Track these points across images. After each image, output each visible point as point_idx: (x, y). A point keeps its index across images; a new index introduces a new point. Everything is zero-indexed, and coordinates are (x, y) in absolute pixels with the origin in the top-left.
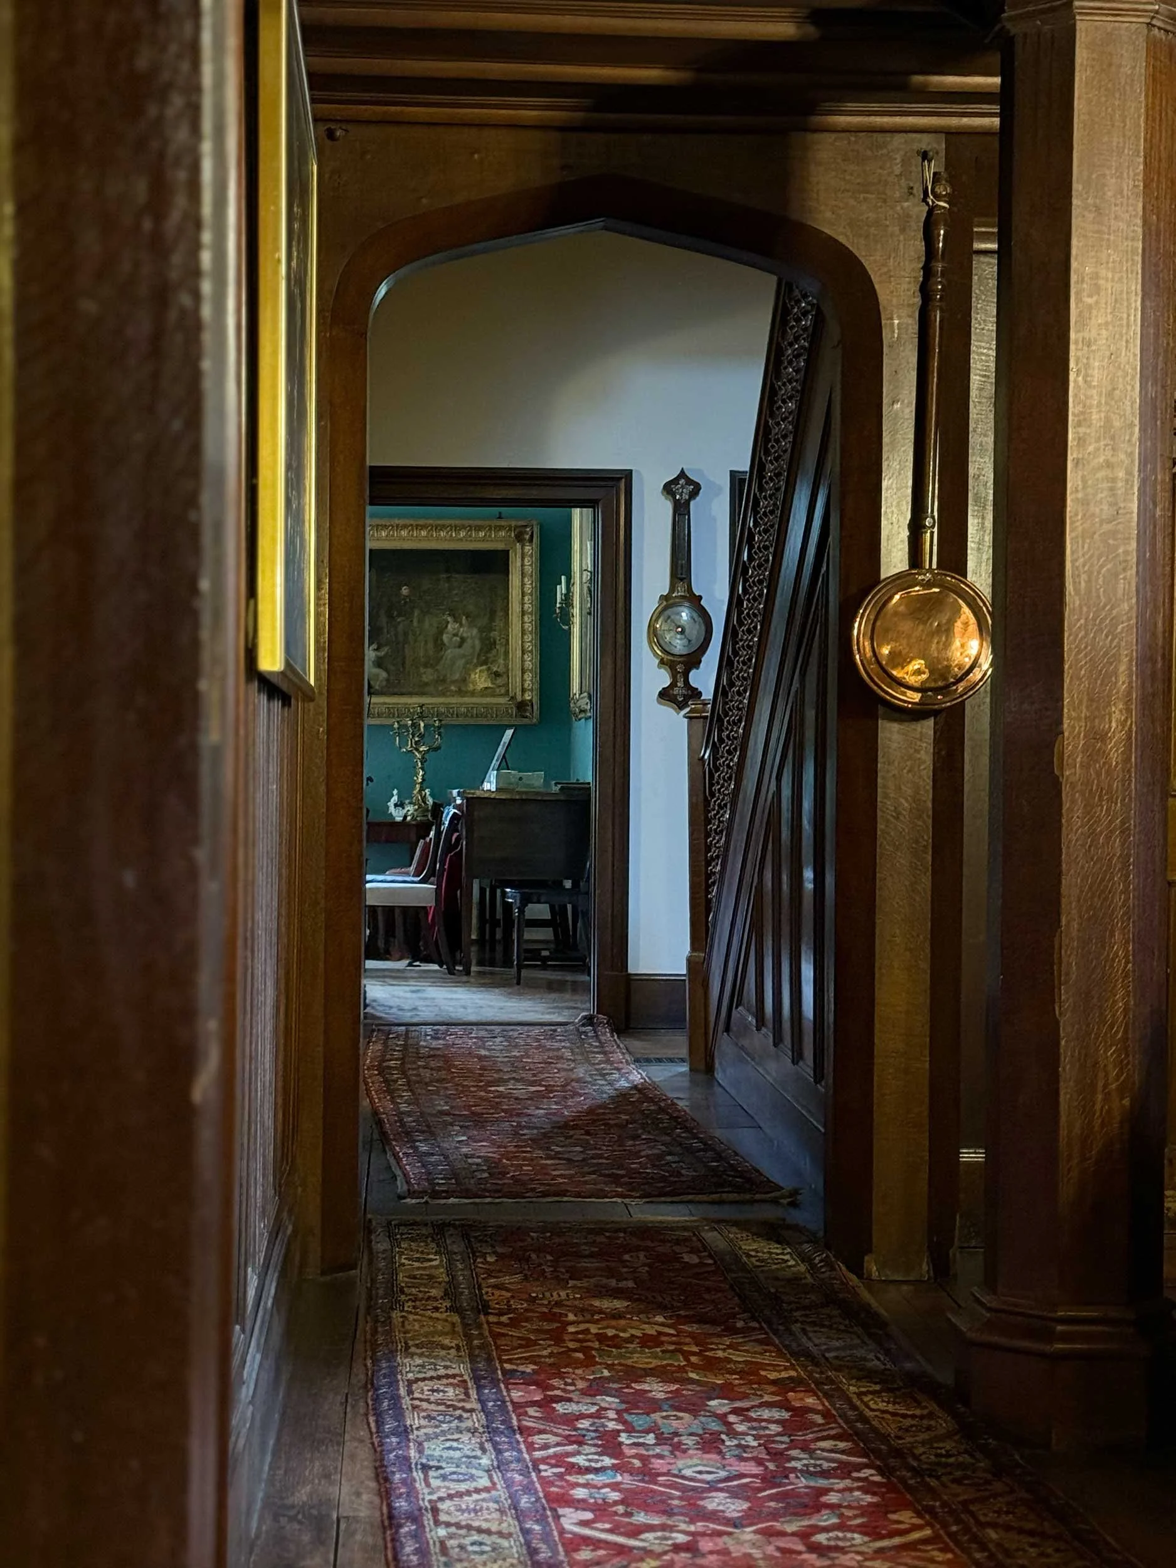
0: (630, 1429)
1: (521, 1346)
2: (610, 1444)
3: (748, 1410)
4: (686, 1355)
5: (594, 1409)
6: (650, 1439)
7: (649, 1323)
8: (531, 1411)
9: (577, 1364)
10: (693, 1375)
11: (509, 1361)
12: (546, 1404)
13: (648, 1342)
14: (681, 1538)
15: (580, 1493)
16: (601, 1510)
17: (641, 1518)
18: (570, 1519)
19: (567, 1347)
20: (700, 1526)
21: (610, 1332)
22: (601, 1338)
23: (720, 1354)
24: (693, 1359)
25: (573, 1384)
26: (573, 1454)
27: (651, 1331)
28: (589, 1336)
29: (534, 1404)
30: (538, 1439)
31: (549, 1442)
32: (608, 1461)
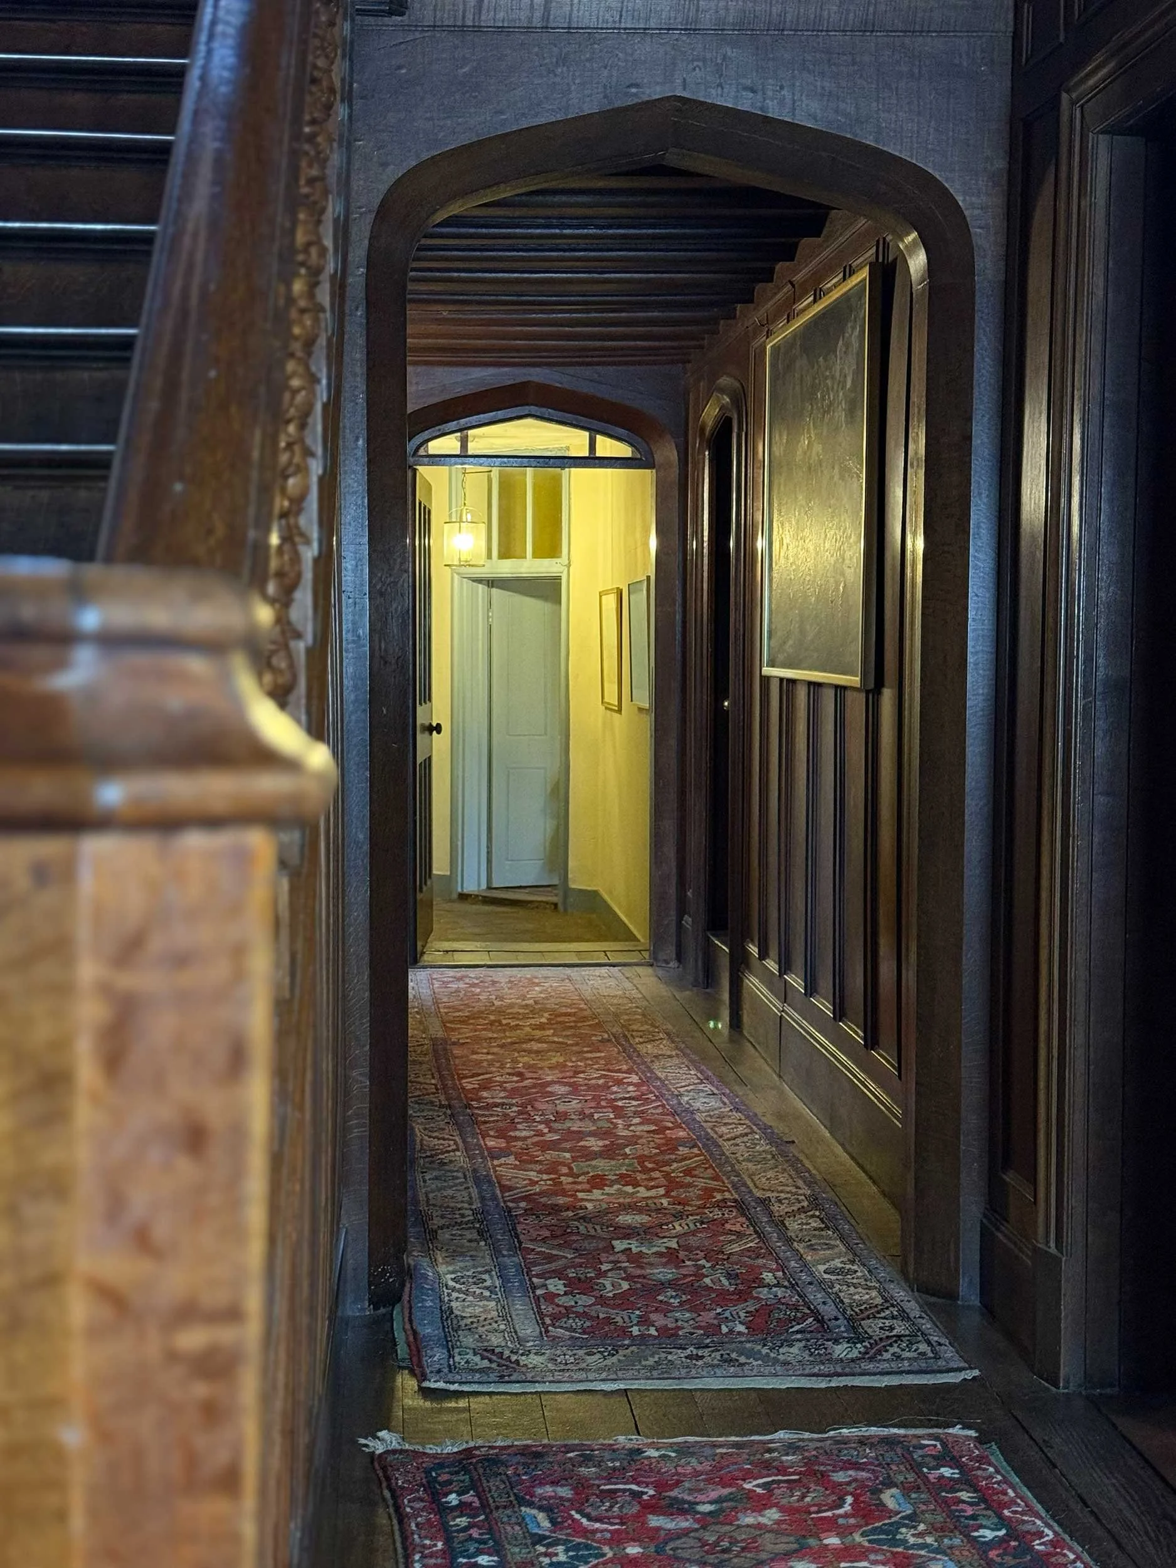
0: (609, 1120)
1: (694, 1169)
2: (619, 1112)
3: (535, 1135)
4: (571, 1174)
5: (632, 1128)
6: (596, 1116)
7: (598, 1200)
8: (670, 1125)
9: (649, 1158)
10: (568, 1155)
11: (697, 1155)
12: (662, 1130)
13: (598, 1182)
14: (582, 1075)
15: (631, 1088)
16: (619, 1082)
17: (601, 1082)
18: (635, 1079)
19: (661, 1171)
20: (572, 1080)
21: (629, 1189)
22: (636, 1184)
23: (545, 1177)
24: (565, 1170)
25: (649, 1141)
26: (639, 1105)
27: (597, 1194)
28: (646, 1183)
29: (669, 1128)
30: (660, 1110)
31: (653, 1109)
32: (620, 1103)
